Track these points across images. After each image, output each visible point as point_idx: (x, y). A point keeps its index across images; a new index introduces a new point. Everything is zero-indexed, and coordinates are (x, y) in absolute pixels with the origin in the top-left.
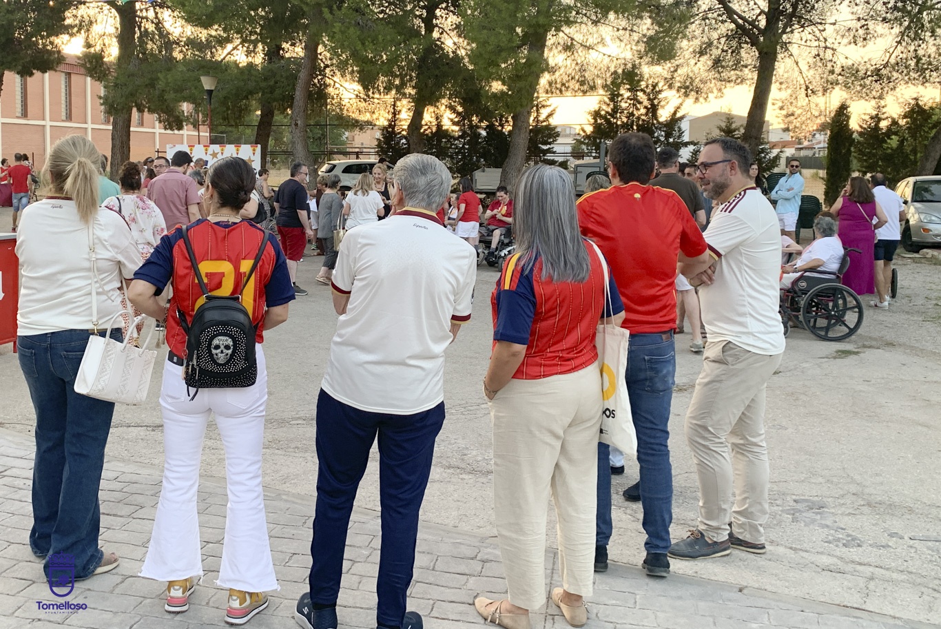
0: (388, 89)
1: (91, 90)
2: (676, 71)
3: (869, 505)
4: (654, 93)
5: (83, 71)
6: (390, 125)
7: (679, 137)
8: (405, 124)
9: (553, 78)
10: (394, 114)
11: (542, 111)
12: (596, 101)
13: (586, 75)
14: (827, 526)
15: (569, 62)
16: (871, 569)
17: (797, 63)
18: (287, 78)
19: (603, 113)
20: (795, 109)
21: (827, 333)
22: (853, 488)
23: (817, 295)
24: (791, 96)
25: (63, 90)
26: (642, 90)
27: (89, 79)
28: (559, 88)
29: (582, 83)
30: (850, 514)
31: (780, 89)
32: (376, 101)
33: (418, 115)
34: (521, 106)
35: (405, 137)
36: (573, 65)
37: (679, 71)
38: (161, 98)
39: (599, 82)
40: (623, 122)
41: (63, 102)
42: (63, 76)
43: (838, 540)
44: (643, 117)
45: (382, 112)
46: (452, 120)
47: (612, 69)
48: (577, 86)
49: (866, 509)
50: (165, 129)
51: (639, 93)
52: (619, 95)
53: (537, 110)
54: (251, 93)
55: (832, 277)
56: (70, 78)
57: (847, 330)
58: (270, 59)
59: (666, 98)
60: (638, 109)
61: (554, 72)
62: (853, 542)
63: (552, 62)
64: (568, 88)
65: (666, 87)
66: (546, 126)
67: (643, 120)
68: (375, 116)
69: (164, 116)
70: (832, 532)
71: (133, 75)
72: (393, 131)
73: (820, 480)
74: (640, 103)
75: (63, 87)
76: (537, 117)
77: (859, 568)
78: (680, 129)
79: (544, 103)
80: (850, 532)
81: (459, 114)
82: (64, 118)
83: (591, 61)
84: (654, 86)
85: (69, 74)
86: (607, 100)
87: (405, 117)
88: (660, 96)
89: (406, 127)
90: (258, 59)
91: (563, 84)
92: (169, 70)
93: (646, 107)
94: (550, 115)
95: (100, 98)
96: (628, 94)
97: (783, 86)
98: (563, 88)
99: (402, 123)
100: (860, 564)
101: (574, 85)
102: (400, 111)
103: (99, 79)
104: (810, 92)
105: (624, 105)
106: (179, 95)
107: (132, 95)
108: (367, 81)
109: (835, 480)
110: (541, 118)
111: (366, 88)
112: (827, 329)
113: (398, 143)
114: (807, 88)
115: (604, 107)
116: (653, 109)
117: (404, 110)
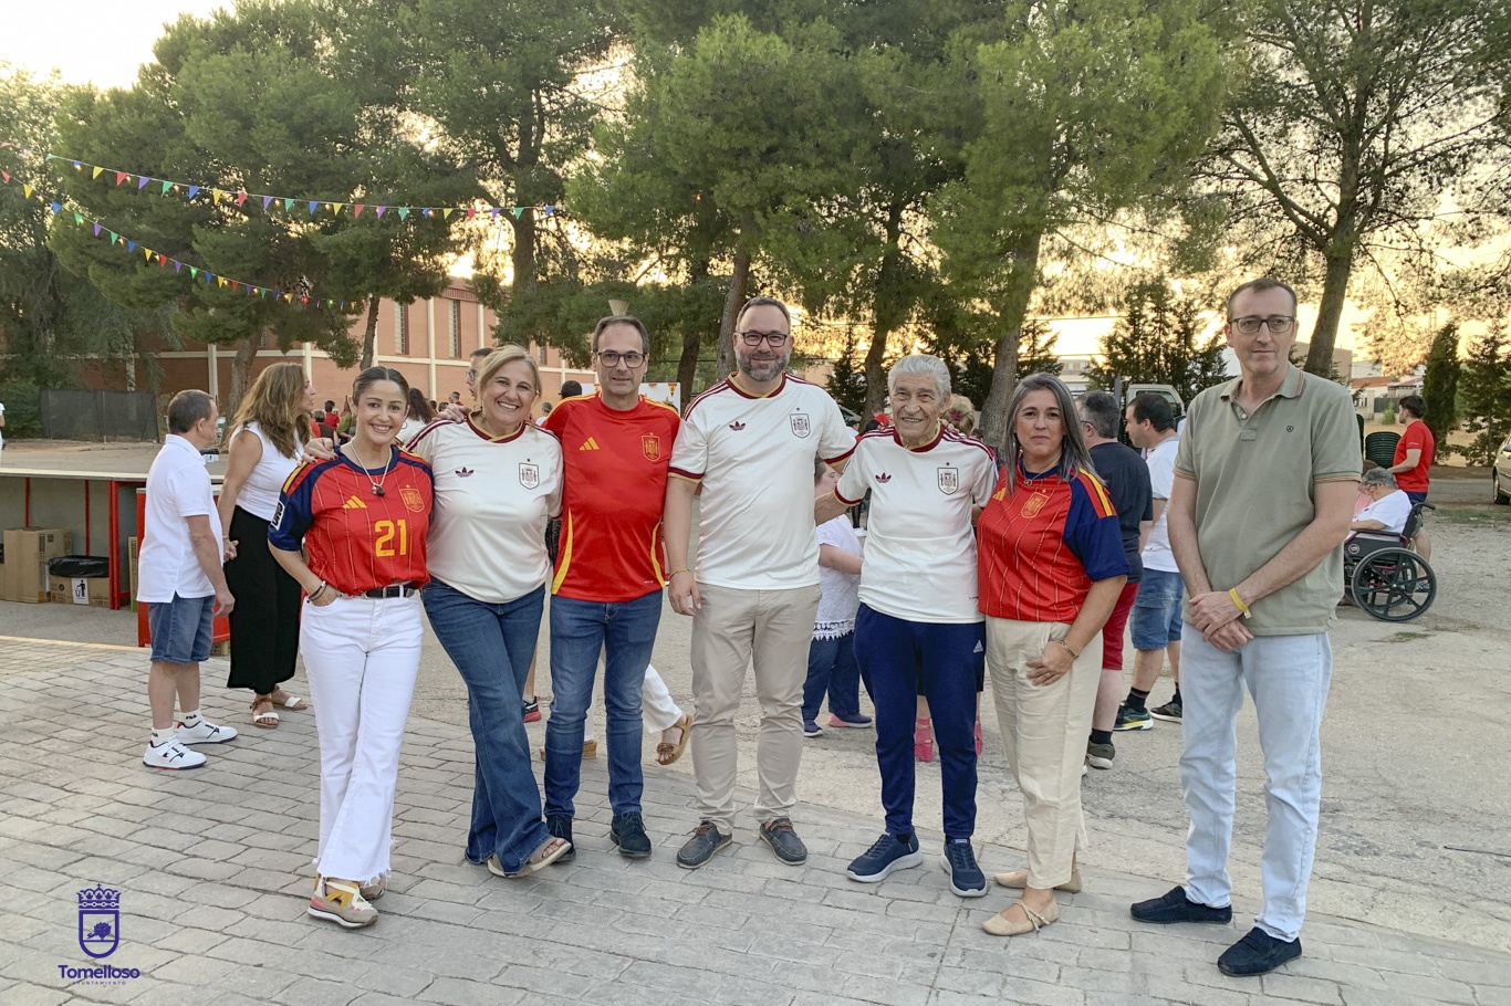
0: (838, 313)
1: (483, 320)
2: (1216, 283)
3: (1400, 810)
4: (1188, 312)
5: (474, 298)
6: (844, 358)
7: (1220, 370)
8: (862, 357)
9: (1049, 293)
10: (850, 345)
11: (1040, 337)
12: (1110, 323)
13: (1093, 290)
14: (1339, 831)
15: (1070, 272)
16: (1385, 880)
17: (1380, 271)
18: (714, 301)
19: (1120, 339)
20: (1384, 333)
21: (1386, 611)
22: (1383, 790)
23: (1375, 562)
24: (1377, 316)
25: (451, 322)
26: (1171, 310)
27: (481, 306)
28: (1057, 307)
29: (1087, 300)
30: (1372, 819)
31: (1360, 307)
32: (827, 328)
33: (878, 344)
34: (1007, 329)
35: (863, 374)
36: (1076, 277)
37: (1220, 285)
38: (565, 331)
39: (1109, 299)
40: (1146, 351)
41: (451, 336)
42: (451, 304)
43: (1350, 847)
44: (1173, 345)
45: (834, 342)
46: (923, 351)
47: (1127, 283)
48: (1081, 304)
49: (1396, 815)
50: (570, 366)
51: (1167, 314)
52: (1141, 316)
53: (1034, 337)
54: (671, 321)
55: (1396, 540)
56: (459, 306)
57: (1415, 608)
58: (695, 278)
59: (1203, 320)
60: (1165, 334)
61: (1051, 287)
62: (1368, 849)
63: (1048, 273)
64: (1068, 307)
65: (1203, 306)
66: (1046, 357)
67: (1173, 349)
68: (825, 348)
69: (568, 351)
70: (1344, 838)
71: (530, 301)
72: (848, 366)
73: (1343, 780)
74: (1169, 326)
75: (451, 317)
76: (1033, 346)
77: (1369, 878)
78: (1220, 361)
79: (1043, 328)
80: (1368, 839)
81: (931, 343)
82: (452, 355)
83: (1099, 272)
84: (1189, 305)
85: (457, 302)
86: (1126, 323)
87: (863, 347)
88: (1196, 318)
89: (863, 361)
90: (682, 277)
91: (1063, 302)
92: (573, 294)
93: (1176, 332)
94: (1051, 342)
95: (492, 329)
96: (1154, 315)
97: (1365, 303)
98: (1063, 307)
99: (860, 355)
100: (1373, 874)
101: (1077, 302)
102: (857, 341)
103: (493, 307)
104: (1402, 309)
105: (1147, 329)
106: (584, 324)
107: (530, 325)
108: (813, 303)
109: (1362, 781)
110: (1038, 347)
111: (812, 312)
112: (1387, 608)
113: (855, 380)
114: (1398, 303)
115: (1122, 332)
116: (1186, 335)
117: (862, 339)
